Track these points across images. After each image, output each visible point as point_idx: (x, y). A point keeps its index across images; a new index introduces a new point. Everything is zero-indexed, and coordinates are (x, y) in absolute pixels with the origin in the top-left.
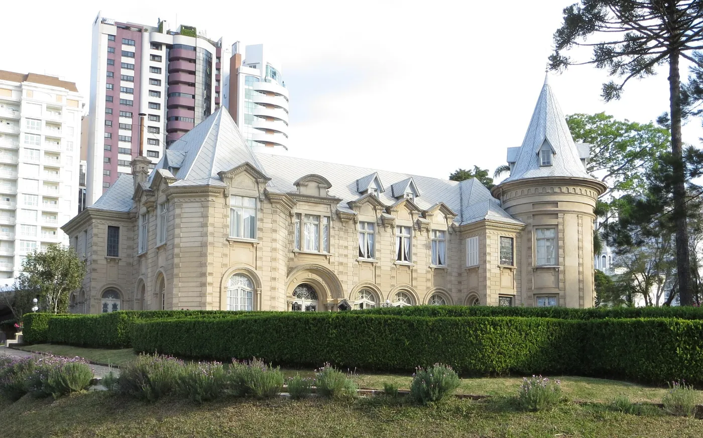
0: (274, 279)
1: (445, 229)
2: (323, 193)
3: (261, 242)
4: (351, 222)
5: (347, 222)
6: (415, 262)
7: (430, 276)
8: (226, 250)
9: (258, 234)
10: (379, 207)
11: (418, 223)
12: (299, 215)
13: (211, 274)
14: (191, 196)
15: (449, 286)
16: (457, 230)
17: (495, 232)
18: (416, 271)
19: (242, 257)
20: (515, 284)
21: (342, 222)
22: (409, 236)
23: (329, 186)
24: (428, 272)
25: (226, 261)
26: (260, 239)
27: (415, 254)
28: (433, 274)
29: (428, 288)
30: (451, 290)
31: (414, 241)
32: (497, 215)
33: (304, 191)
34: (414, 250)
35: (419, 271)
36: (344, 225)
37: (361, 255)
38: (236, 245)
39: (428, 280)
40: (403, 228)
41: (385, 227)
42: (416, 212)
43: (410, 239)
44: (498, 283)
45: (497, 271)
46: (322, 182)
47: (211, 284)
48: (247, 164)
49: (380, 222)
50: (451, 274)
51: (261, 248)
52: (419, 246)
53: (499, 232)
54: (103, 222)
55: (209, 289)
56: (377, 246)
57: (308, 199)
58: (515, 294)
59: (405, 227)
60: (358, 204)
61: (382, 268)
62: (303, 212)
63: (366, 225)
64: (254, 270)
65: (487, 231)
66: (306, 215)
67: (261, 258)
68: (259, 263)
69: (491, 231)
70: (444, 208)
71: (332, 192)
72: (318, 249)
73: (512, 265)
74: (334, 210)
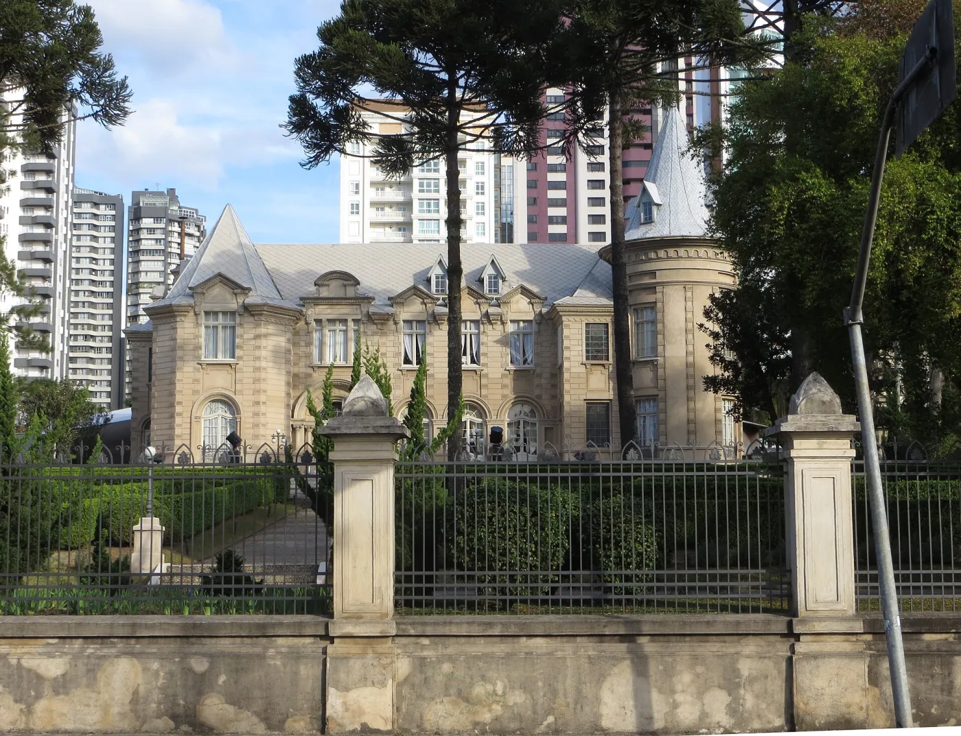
0: (258, 403)
1: (531, 317)
2: (350, 292)
3: (240, 362)
4: (391, 322)
5: (382, 324)
6: (484, 365)
7: (509, 381)
8: (199, 375)
9: (238, 352)
10: (429, 300)
11: (487, 315)
12: (319, 321)
13: (180, 403)
14: (161, 318)
15: (537, 392)
16: (547, 317)
17: (577, 318)
18: (486, 375)
19: (219, 381)
20: (611, 385)
21: (376, 324)
22: (477, 331)
23: (358, 283)
24: (503, 376)
25: (199, 387)
26: (240, 358)
27: (485, 354)
28: (511, 376)
29: (504, 396)
30: (539, 397)
31: (483, 338)
32: (591, 295)
33: (324, 293)
34: (483, 350)
35: (490, 376)
36: (379, 327)
37: (407, 361)
38: (210, 368)
39: (504, 386)
40: (468, 323)
41: (439, 324)
42: (484, 300)
43: (478, 335)
44: (584, 386)
45: (583, 369)
46: (347, 279)
47: (180, 414)
48: (220, 275)
49: (431, 319)
50: (540, 376)
51: (241, 369)
52: (490, 344)
53: (583, 318)
54: (144, 344)
55: (178, 420)
56: (429, 349)
57: (330, 301)
58: (611, 397)
59: (471, 321)
60: (399, 300)
61: (436, 376)
62: (324, 318)
63: (414, 324)
64: (232, 395)
65: (564, 318)
66: (329, 320)
67: (241, 380)
68: (239, 387)
69: (571, 318)
70: (525, 291)
71: (361, 289)
72: (346, 359)
73: (608, 360)
74: (365, 311)
